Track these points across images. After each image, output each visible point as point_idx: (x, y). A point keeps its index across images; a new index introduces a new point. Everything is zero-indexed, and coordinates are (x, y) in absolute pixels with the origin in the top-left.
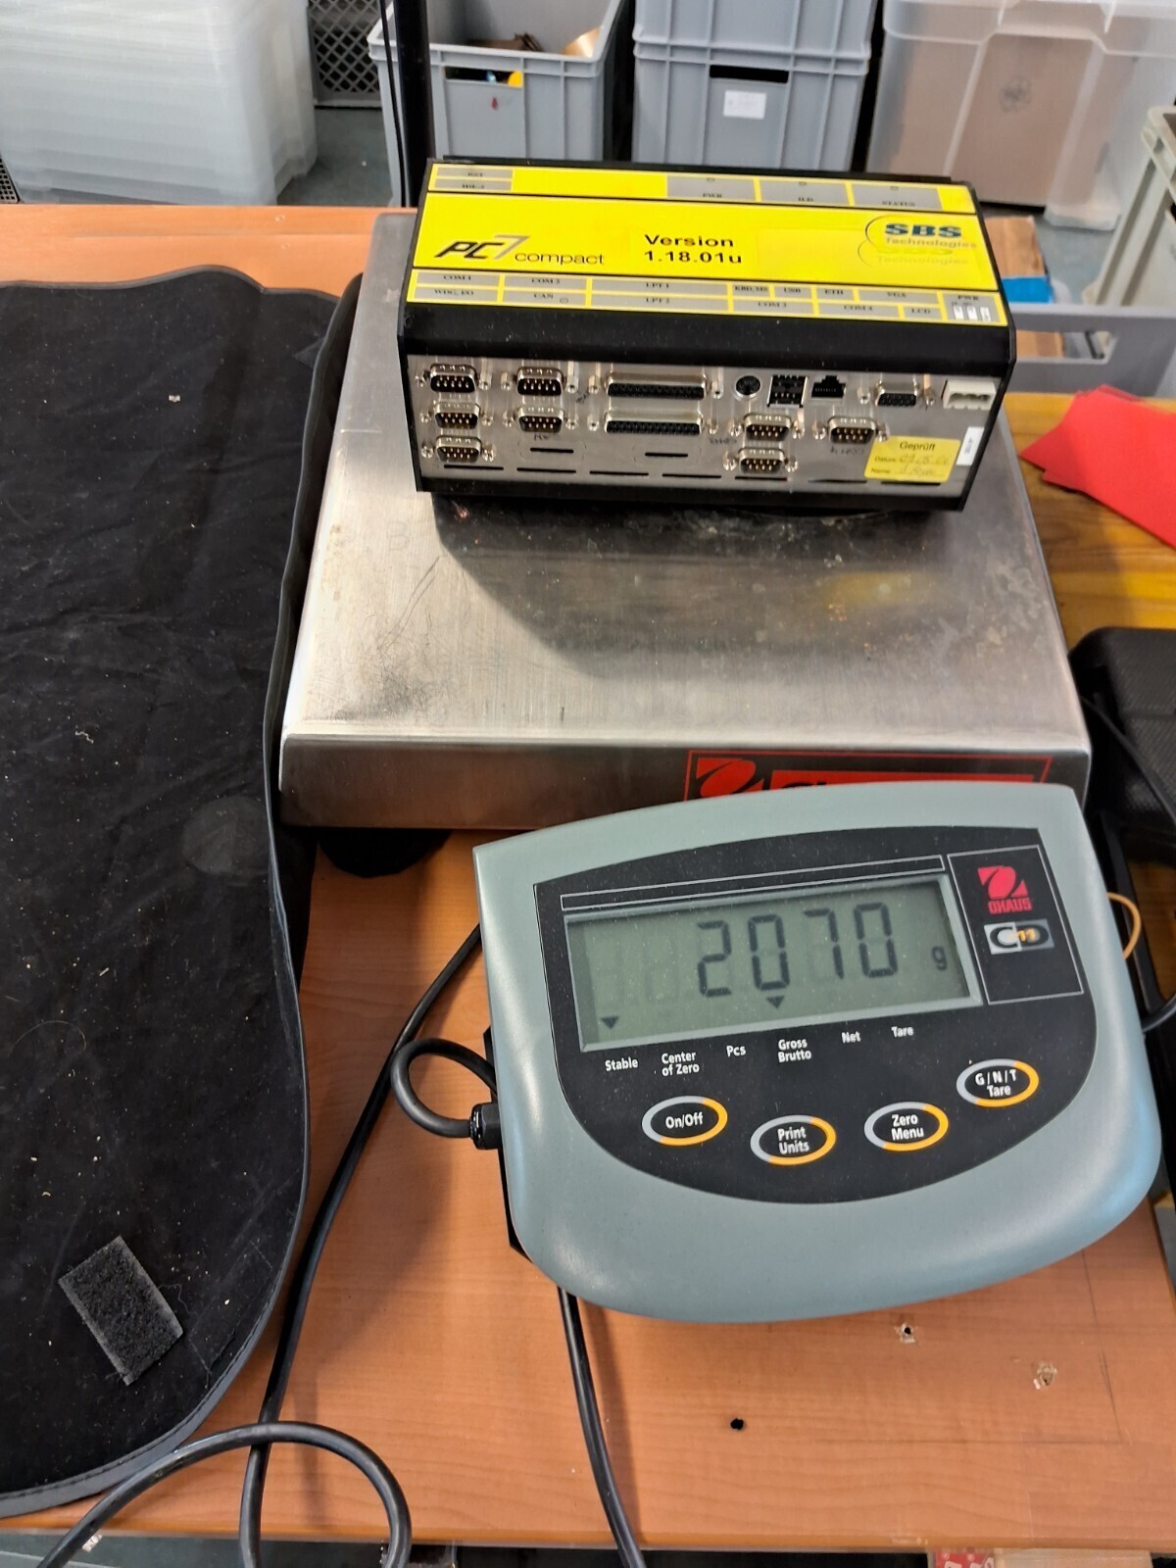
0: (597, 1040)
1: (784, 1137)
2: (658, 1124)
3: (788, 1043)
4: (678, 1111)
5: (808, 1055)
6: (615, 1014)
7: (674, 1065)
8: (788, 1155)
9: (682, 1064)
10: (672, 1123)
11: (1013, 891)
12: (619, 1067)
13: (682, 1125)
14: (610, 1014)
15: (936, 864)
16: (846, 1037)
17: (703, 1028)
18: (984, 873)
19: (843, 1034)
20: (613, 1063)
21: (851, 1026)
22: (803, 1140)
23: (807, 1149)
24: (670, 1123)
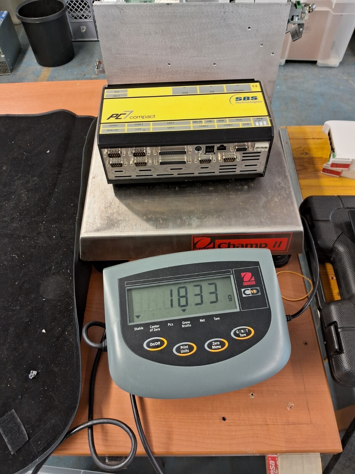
0: (133, 322)
1: (182, 348)
2: (148, 345)
3: (185, 322)
4: (153, 341)
5: (190, 325)
6: (139, 315)
7: (153, 328)
8: (183, 353)
9: (155, 328)
10: (152, 344)
11: (250, 279)
12: (138, 329)
13: (154, 345)
14: (138, 315)
15: (230, 272)
16: (201, 320)
17: (162, 318)
18: (243, 274)
19: (200, 320)
20: (137, 328)
21: (203, 317)
22: (187, 349)
23: (188, 351)
24: (151, 345)
